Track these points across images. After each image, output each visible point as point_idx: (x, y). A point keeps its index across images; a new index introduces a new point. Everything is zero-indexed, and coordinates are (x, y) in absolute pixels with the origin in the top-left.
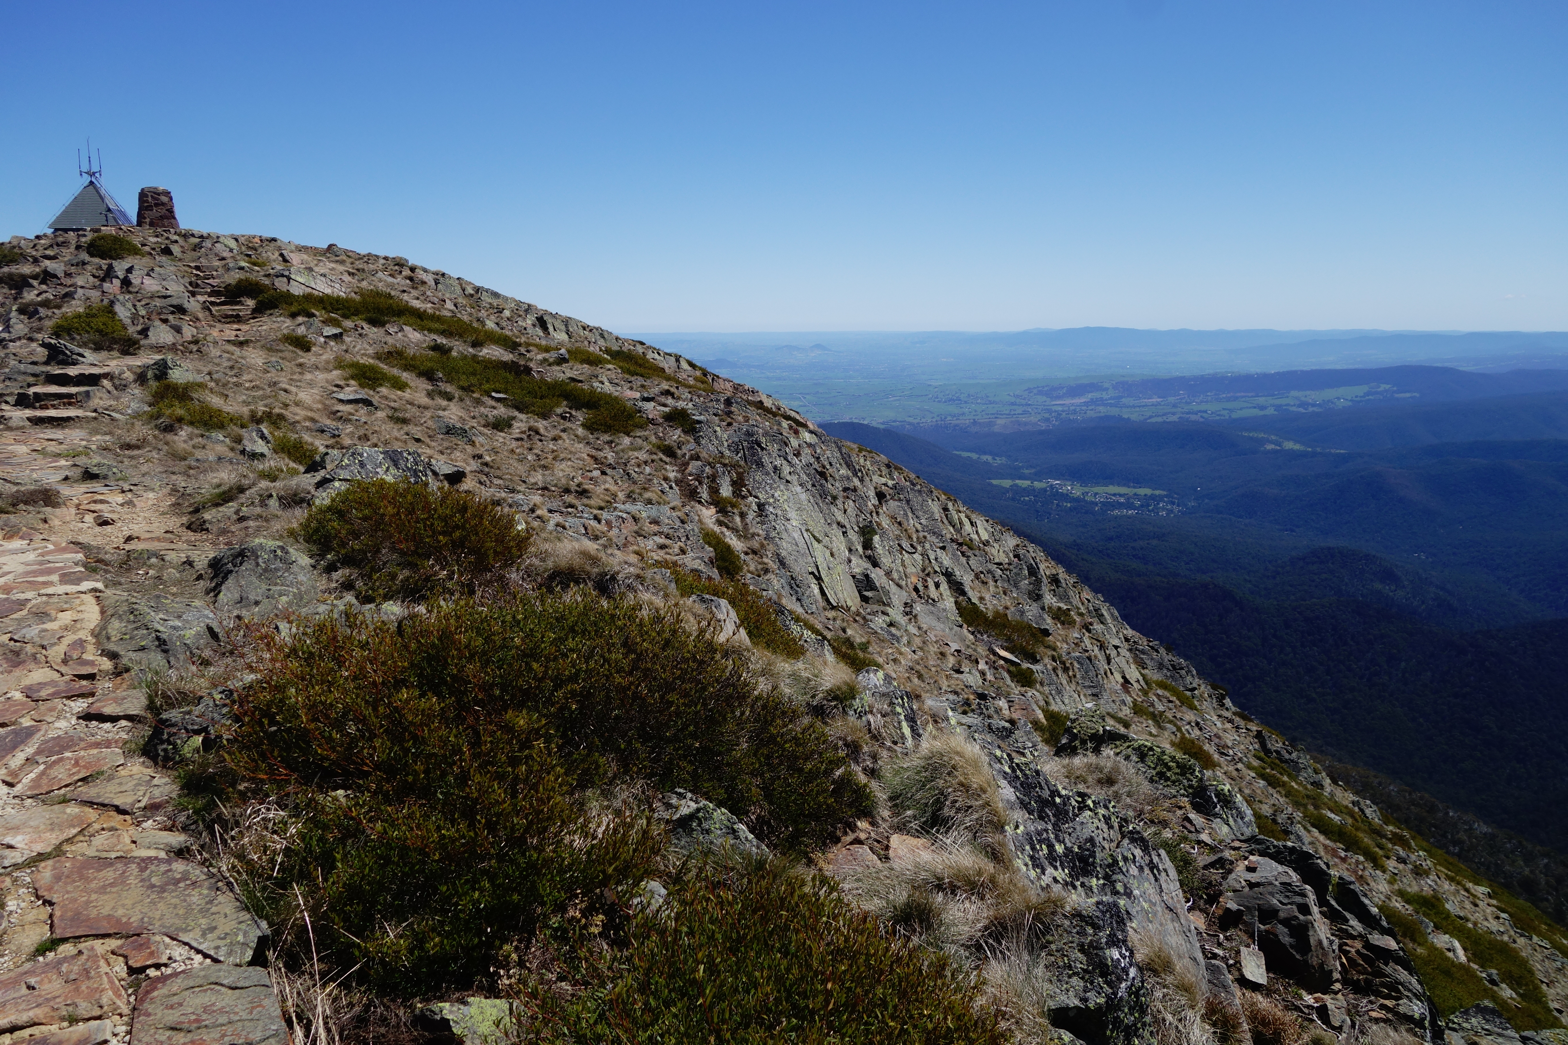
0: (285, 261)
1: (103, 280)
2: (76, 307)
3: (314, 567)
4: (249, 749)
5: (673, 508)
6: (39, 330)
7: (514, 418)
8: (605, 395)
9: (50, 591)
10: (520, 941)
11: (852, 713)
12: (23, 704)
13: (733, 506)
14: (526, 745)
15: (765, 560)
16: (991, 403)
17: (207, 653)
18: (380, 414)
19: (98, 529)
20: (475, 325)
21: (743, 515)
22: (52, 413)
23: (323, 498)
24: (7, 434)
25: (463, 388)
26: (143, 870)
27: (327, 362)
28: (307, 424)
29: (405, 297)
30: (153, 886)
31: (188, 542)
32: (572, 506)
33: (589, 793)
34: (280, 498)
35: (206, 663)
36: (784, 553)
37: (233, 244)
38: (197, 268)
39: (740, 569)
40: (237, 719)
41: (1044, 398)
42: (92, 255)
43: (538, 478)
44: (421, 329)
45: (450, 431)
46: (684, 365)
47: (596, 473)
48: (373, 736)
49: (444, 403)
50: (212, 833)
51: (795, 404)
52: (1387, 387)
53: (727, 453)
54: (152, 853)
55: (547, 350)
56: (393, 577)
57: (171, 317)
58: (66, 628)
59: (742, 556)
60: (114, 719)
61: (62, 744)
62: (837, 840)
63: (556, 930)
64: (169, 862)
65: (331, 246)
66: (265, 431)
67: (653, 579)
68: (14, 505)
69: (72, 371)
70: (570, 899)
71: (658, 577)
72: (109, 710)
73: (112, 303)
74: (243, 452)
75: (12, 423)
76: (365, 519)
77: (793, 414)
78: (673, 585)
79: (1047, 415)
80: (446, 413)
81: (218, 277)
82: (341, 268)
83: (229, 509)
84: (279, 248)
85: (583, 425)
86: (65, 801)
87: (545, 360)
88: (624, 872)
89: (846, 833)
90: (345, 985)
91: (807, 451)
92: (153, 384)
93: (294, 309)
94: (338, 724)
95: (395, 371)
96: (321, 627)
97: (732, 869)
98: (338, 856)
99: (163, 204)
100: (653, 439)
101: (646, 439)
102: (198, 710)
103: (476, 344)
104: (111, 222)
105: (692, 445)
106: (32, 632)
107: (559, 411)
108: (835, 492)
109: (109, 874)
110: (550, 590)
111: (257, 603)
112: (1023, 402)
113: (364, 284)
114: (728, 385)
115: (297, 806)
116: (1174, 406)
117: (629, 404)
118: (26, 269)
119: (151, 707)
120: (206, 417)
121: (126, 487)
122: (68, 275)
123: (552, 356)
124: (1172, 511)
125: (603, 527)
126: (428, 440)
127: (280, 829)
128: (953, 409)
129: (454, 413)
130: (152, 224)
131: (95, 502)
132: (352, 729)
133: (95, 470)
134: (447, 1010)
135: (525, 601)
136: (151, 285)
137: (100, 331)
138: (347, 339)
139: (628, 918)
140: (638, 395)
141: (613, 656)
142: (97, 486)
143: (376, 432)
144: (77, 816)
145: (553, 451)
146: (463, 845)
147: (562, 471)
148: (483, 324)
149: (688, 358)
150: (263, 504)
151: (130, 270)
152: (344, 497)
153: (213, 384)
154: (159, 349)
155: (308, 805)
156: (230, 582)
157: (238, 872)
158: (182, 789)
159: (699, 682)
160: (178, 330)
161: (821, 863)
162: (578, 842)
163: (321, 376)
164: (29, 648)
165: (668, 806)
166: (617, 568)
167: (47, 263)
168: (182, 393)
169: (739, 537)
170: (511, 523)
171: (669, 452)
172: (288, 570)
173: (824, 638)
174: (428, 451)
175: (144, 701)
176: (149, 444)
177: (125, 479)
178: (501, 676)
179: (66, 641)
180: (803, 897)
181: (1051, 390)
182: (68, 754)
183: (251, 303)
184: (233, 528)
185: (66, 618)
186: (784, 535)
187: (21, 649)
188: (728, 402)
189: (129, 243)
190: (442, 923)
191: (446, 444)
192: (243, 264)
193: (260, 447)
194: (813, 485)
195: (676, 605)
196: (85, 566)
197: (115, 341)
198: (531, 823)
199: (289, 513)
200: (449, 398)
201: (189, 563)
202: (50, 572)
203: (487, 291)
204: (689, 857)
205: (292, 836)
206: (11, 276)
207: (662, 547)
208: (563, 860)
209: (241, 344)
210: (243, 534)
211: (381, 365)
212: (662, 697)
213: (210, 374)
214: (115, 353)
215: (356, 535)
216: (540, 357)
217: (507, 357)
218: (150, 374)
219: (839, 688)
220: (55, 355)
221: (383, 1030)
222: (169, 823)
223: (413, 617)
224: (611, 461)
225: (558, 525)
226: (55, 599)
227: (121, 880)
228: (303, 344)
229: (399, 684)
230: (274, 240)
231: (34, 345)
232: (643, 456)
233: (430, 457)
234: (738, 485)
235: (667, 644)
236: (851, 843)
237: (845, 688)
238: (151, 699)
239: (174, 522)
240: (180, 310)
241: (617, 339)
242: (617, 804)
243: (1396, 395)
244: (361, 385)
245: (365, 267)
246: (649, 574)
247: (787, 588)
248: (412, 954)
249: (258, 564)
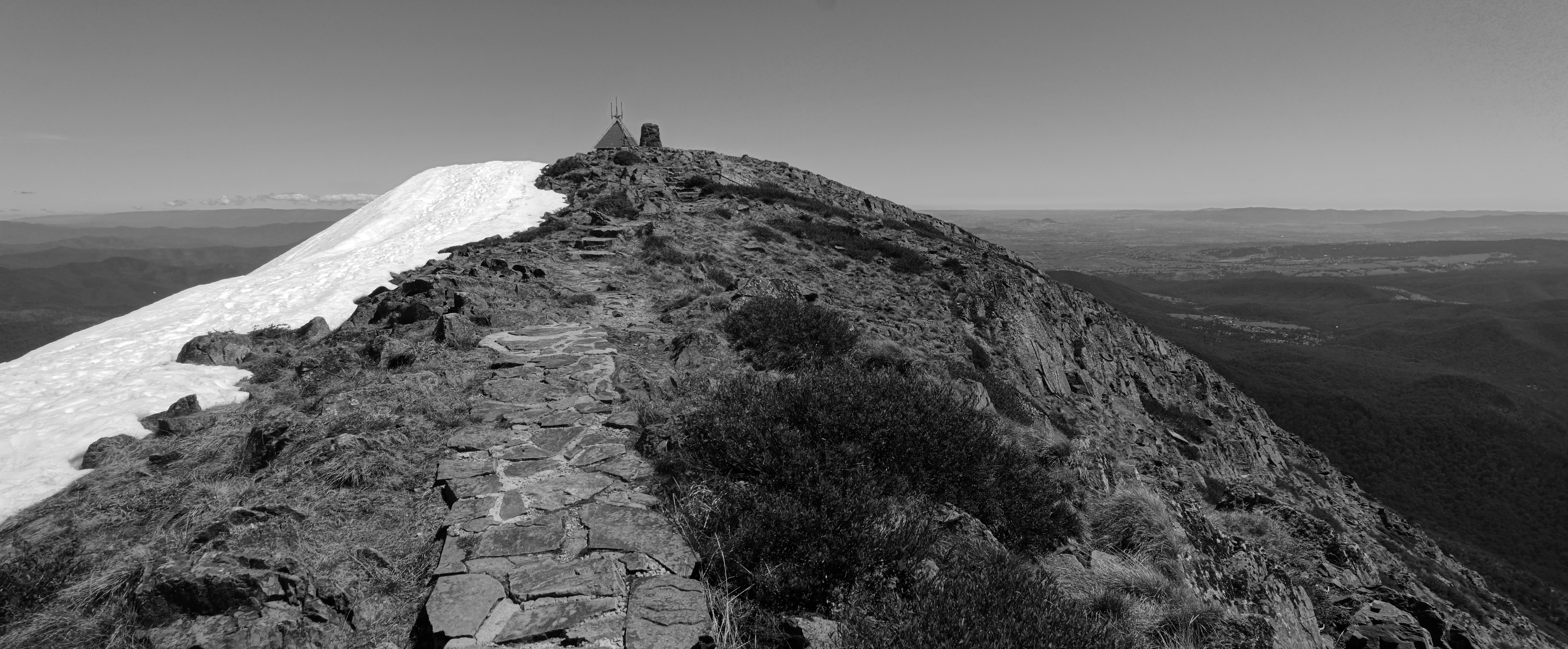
0: (719, 165)
1: (621, 177)
2: (607, 193)
3: (730, 347)
4: (692, 451)
5: (946, 323)
6: (588, 206)
7: (848, 262)
8: (906, 249)
9: (590, 352)
10: (845, 587)
11: (1066, 464)
12: (575, 414)
13: (986, 323)
14: (853, 464)
15: (1006, 359)
16: (1172, 260)
17: (670, 394)
18: (769, 258)
19: (614, 319)
20: (827, 204)
21: (992, 329)
22: (593, 252)
23: (736, 306)
24: (570, 263)
25: (818, 243)
26: (634, 515)
27: (740, 225)
28: (727, 262)
29: (786, 186)
30: (639, 525)
31: (661, 328)
32: (882, 318)
33: (890, 499)
34: (711, 305)
35: (669, 399)
36: (1019, 356)
37: (690, 156)
38: (671, 170)
39: (989, 364)
40: (687, 433)
41: (1214, 258)
42: (616, 163)
43: (861, 299)
44: (794, 206)
45: (809, 269)
46: (957, 231)
47: (898, 298)
48: (762, 450)
49: (806, 252)
50: (671, 498)
51: (1029, 258)
52: (1507, 255)
53: (983, 288)
54: (639, 506)
55: (870, 220)
56: (775, 355)
57: (655, 199)
58: (597, 374)
59: (991, 356)
60: (620, 427)
61: (594, 439)
62: (1054, 549)
63: (867, 583)
64: (647, 512)
65: (744, 156)
66: (704, 266)
67: (934, 366)
68: (573, 303)
69: (604, 229)
70: (876, 564)
71: (937, 365)
72: (619, 421)
73: (625, 190)
74: (691, 278)
75: (573, 258)
76: (760, 319)
77: (1028, 264)
78: (947, 371)
79: (1215, 270)
80: (807, 258)
81: (682, 175)
82: (749, 169)
83: (683, 311)
84: (716, 158)
85: (891, 268)
86: (595, 471)
87: (869, 226)
88: (912, 552)
89: (1060, 545)
90: (742, 598)
91: (1038, 289)
92: (645, 237)
93: (722, 194)
94: (743, 441)
95: (778, 232)
96: (734, 382)
97: (982, 559)
98: (741, 520)
99: (654, 133)
100: (935, 278)
101: (930, 277)
102: (666, 426)
103: (827, 216)
104: (626, 144)
105: (960, 283)
106: (580, 374)
107: (876, 258)
108: (1056, 317)
109: (616, 515)
110: (870, 370)
111: (698, 366)
112: (1198, 260)
113: (762, 179)
114: (985, 245)
115: (718, 488)
116: (1319, 265)
117: (920, 255)
118: (583, 171)
119: (640, 422)
120: (672, 257)
121: (630, 296)
122: (604, 174)
123: (873, 224)
124: (1313, 342)
125: (901, 333)
126: (796, 274)
127: (708, 500)
128: (1143, 264)
129: (812, 258)
130: (648, 145)
131: (613, 303)
132: (750, 445)
133: (614, 285)
134: (800, 622)
135: (854, 375)
136: (646, 180)
137: (618, 206)
138: (751, 212)
139: (913, 581)
140: (926, 249)
141: (909, 413)
142: (614, 294)
143: (766, 268)
144: (601, 481)
145: (872, 283)
146: (813, 522)
147: (877, 296)
148: (832, 203)
149: (959, 226)
150: (702, 309)
151: (635, 171)
152: (748, 306)
153: (676, 238)
154: (648, 217)
155: (724, 488)
156: (684, 353)
157: (685, 523)
158: (655, 470)
159: (964, 434)
160: (659, 206)
161: (1042, 563)
162: (883, 529)
163: (736, 234)
164: (579, 384)
165: (941, 513)
166: (911, 358)
167: (593, 167)
168: (659, 243)
169: (989, 343)
170: (847, 326)
171: (945, 286)
172: (715, 348)
173: (1045, 414)
174: (796, 281)
175: (637, 418)
176: (642, 271)
177: (628, 291)
178: (839, 421)
179: (597, 381)
180: (1030, 583)
181: (1220, 251)
182: (597, 445)
183: (699, 190)
184: (685, 322)
185: (598, 367)
186: (1020, 344)
187: (575, 383)
188: (985, 255)
189: (635, 156)
190: (799, 569)
191: (807, 277)
192: (695, 167)
193: (701, 275)
194: (1041, 312)
195: (949, 384)
196: (608, 339)
197: (626, 212)
198: (854, 514)
199: (716, 314)
200: (809, 248)
201: (662, 341)
202: (590, 341)
203: (834, 183)
204: (954, 548)
205: (715, 505)
206: (575, 175)
207: (938, 347)
208: (873, 539)
209: (693, 215)
210: (690, 325)
211: (771, 228)
212: (939, 442)
213: (675, 231)
214: (626, 219)
215: (754, 329)
216: (865, 224)
217: (845, 224)
218: (643, 231)
219: (1058, 447)
220: (596, 220)
221: (762, 628)
222: (648, 490)
223: (787, 380)
224: (908, 291)
225: (873, 329)
226: (592, 357)
227: (622, 520)
228: (726, 215)
229: (778, 420)
230: (713, 153)
231: (585, 214)
232: (928, 288)
233: (797, 285)
234: (989, 309)
235: (943, 409)
236: (1064, 552)
237: (1062, 447)
238: (640, 417)
239: (654, 317)
240: (661, 194)
241: (914, 213)
242: (908, 508)
243: (1515, 262)
244: (759, 240)
245: (763, 168)
246: (932, 363)
247: (1020, 378)
248: (781, 585)
249: (699, 344)
